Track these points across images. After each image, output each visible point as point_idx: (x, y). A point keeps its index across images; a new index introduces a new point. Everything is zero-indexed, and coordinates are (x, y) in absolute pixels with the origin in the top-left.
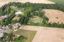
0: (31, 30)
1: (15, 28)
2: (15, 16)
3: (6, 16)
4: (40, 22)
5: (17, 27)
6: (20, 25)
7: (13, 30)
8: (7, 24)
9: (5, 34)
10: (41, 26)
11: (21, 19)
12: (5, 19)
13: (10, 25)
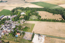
0: (31, 23)
1: (22, 22)
2: (21, 15)
3: (15, 16)
4: (36, 18)
5: (23, 22)
6: (24, 21)
7: (21, 24)
8: (17, 21)
9: (16, 26)
10: (37, 21)
11: (24, 17)
12: (15, 17)
13: (18, 21)
